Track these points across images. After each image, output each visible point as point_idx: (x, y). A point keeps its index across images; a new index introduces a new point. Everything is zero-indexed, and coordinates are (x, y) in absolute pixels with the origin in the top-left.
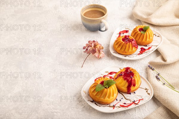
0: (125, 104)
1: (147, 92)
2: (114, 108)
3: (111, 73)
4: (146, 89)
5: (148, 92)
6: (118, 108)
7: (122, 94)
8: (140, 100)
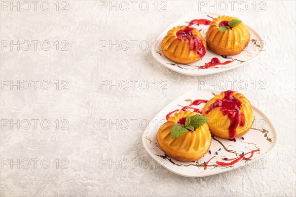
0: (225, 159)
1: (266, 136)
2: (205, 169)
3: (196, 103)
4: (264, 131)
5: (268, 136)
6: (213, 167)
7: (219, 142)
8: (253, 152)
